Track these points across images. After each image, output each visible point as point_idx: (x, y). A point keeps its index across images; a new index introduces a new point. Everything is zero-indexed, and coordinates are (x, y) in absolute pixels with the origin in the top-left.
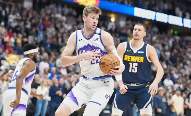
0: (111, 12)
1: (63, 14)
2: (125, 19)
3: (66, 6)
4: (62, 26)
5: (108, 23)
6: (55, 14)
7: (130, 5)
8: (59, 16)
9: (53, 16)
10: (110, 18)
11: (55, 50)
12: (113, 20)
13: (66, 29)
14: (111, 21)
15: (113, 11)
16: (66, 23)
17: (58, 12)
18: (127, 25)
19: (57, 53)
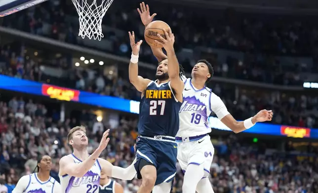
0: (96, 108)
1: (26, 113)
2: (117, 117)
3: (31, 101)
4: (25, 130)
5: (93, 124)
6: (14, 114)
7: (122, 97)
8: (21, 115)
9: (11, 115)
10: (96, 116)
11: (16, 165)
12: (100, 118)
13: (31, 134)
14: (97, 121)
15: (100, 106)
16: (32, 125)
17: (19, 110)
18: (120, 124)
19: (18, 171)
